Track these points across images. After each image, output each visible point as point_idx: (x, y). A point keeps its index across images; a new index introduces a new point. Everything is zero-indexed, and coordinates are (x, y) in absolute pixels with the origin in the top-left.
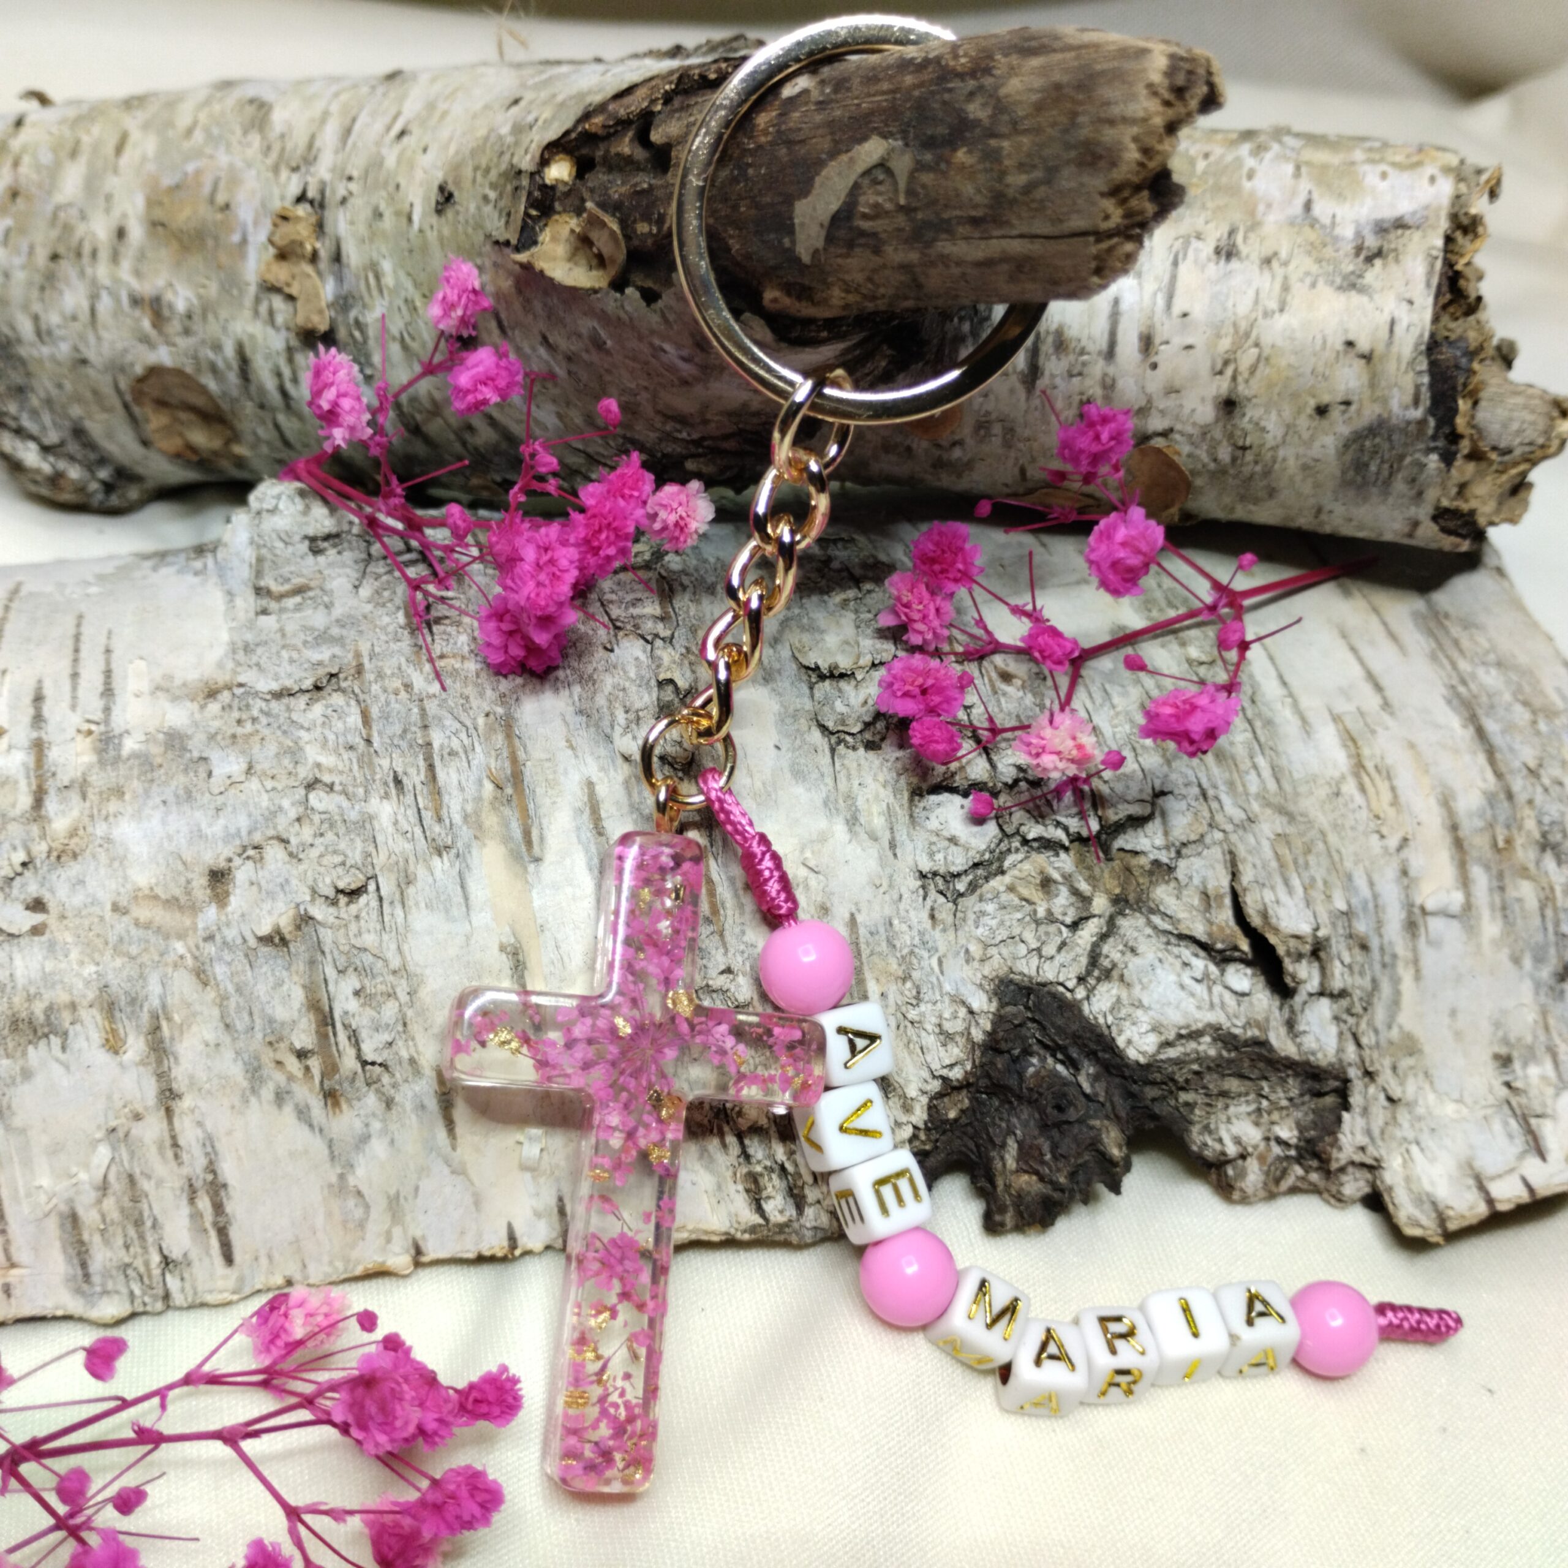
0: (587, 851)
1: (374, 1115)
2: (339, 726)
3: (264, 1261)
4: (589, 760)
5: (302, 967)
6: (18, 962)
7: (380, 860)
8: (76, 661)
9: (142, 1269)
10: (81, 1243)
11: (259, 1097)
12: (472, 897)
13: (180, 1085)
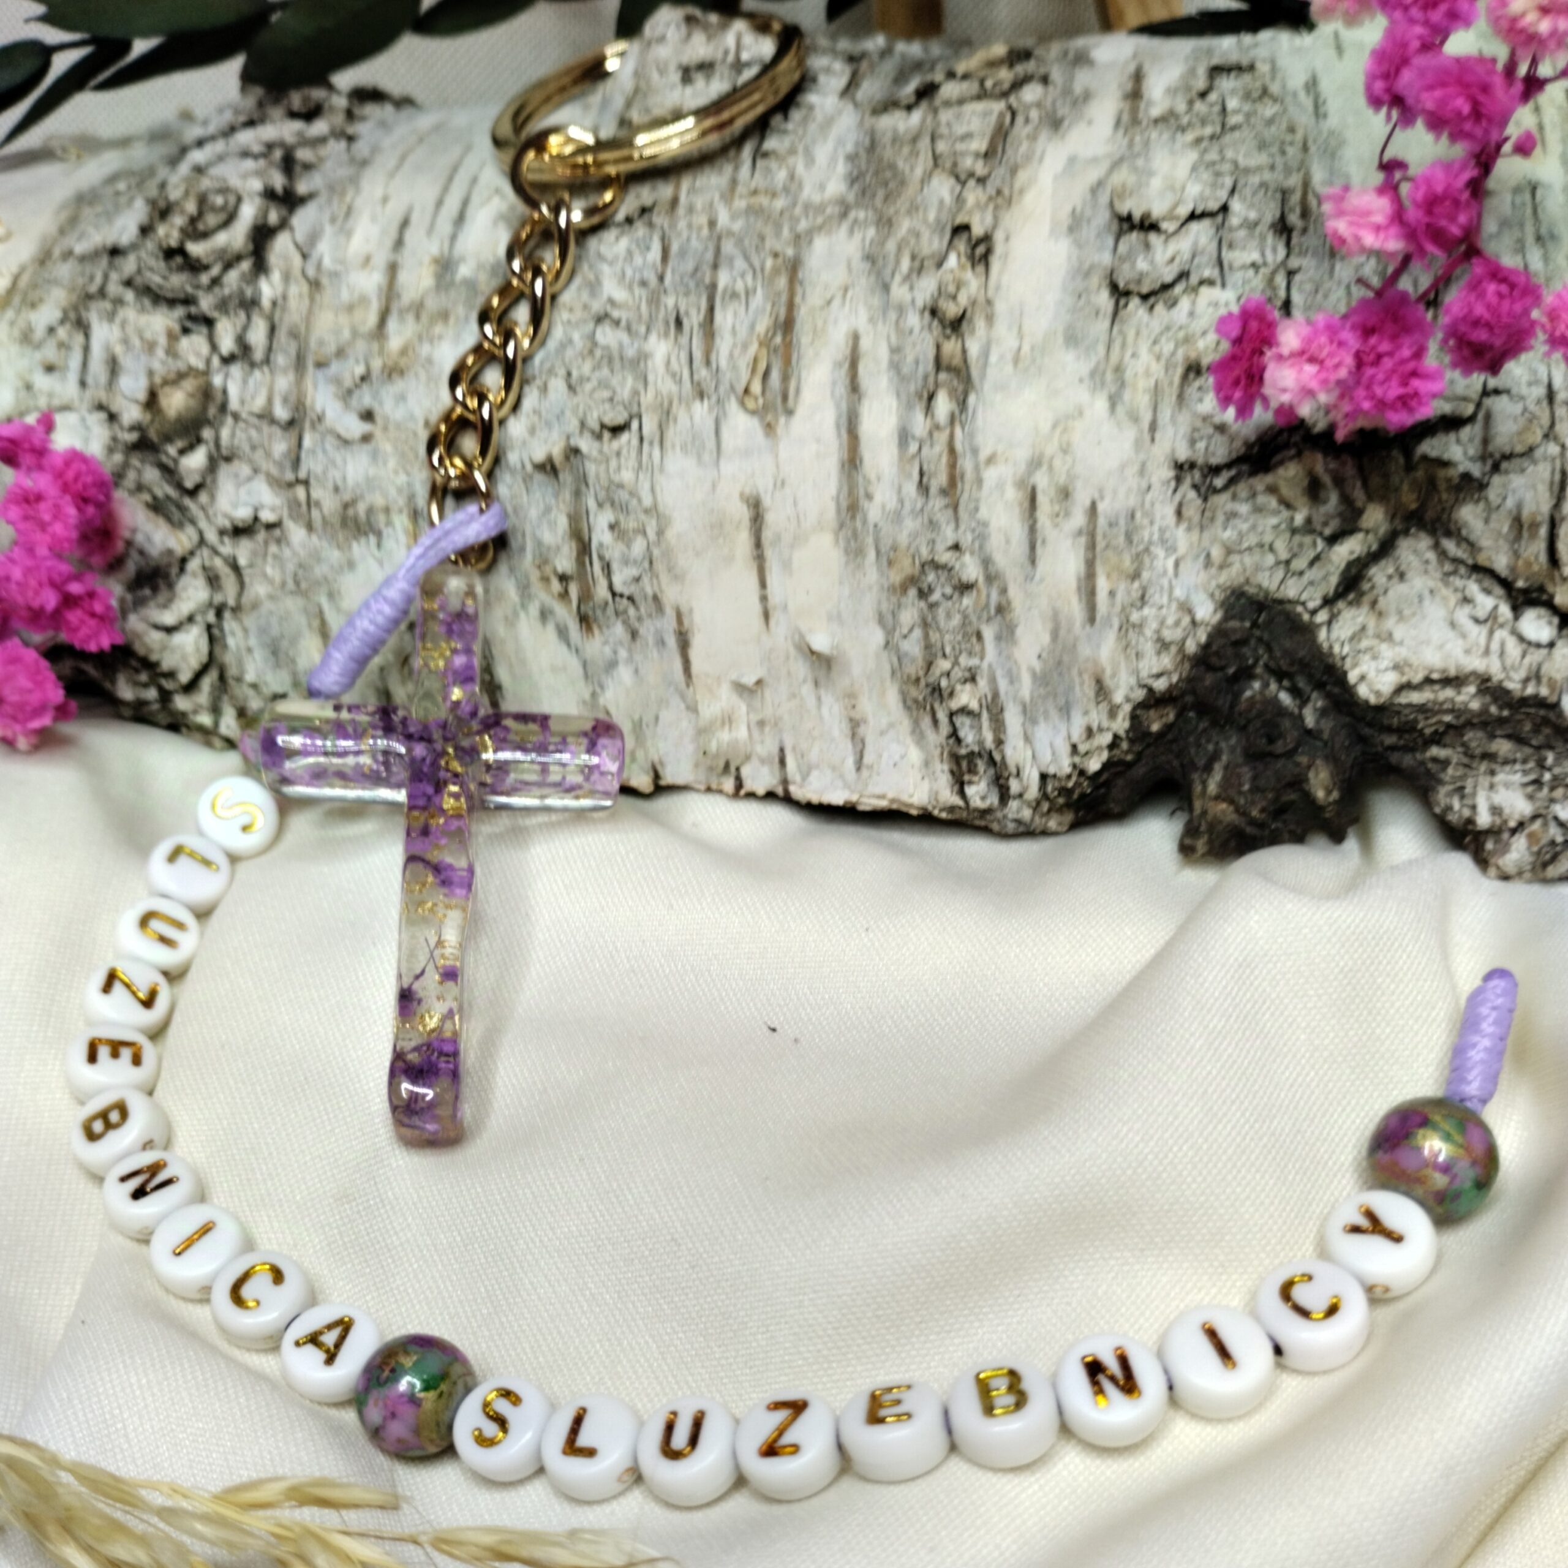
0: (838, 407)
2: (639, 261)
4: (862, 310)
5: (568, 497)
6: (349, 467)
7: (647, 398)
8: (446, 189)
11: (527, 612)
12: (724, 445)
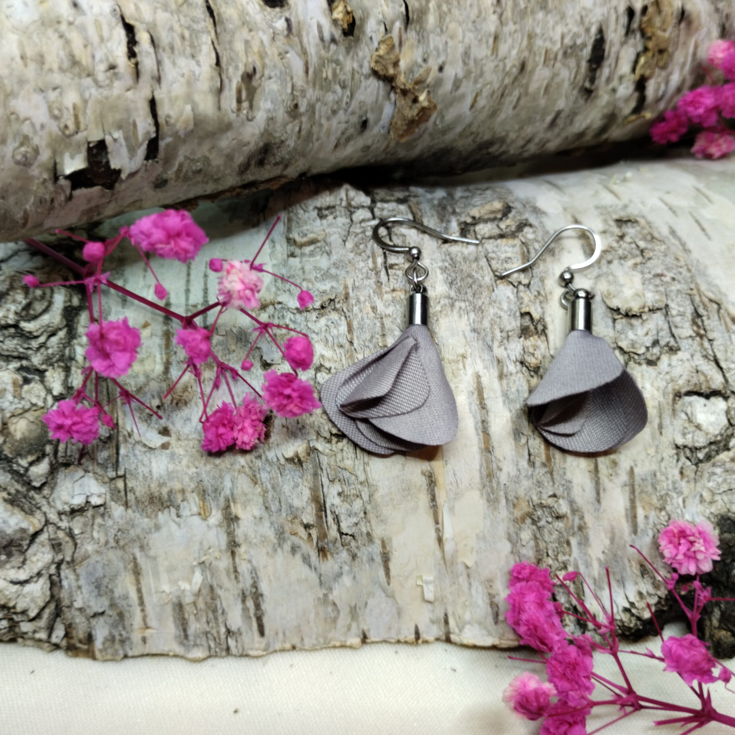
0: (475, 417)
1: (345, 563)
2: (335, 332)
3: (281, 635)
4: (478, 361)
5: (309, 477)
6: (154, 464)
8: (188, 281)
9: (216, 635)
10: (184, 619)
11: (282, 549)
13: (240, 538)
